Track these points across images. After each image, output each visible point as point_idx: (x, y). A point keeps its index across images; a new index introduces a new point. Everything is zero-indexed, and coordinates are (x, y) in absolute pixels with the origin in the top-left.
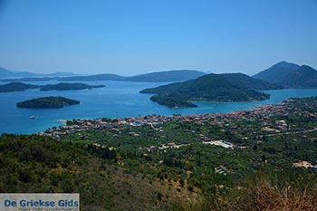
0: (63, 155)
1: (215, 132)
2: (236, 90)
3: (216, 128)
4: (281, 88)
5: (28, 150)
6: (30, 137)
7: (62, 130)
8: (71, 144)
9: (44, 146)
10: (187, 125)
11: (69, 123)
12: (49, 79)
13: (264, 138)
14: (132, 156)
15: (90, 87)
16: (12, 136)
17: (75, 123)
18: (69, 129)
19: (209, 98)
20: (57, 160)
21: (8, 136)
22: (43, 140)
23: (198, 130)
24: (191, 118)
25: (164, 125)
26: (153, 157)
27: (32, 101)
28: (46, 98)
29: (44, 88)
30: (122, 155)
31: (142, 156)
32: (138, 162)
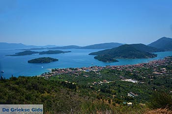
0: (48, 87)
1: (128, 75)
2: (139, 52)
3: (128, 72)
5: (30, 84)
6: (32, 78)
7: (50, 74)
8: (53, 81)
9: (38, 82)
10: (113, 71)
11: (53, 71)
12: (43, 49)
13: (154, 77)
14: (84, 87)
15: (64, 52)
16: (23, 77)
17: (56, 70)
18: (53, 73)
19: (125, 57)
20: (45, 89)
21: (21, 77)
22: (38, 79)
23: (119, 74)
24: (115, 68)
25: (101, 71)
26: (95, 88)
27: (35, 60)
28: (42, 58)
29: (41, 53)
30: (79, 87)
31: (90, 87)
32: (87, 91)
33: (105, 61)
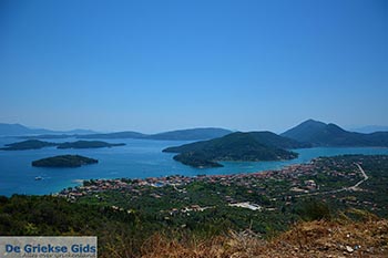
0: (76, 217)
1: (242, 194)
2: (264, 149)
3: (243, 189)
4: (310, 147)
5: (38, 212)
6: (42, 198)
7: (78, 190)
8: (86, 206)
9: (56, 208)
10: (211, 187)
11: (86, 184)
12: (67, 137)
13: (293, 199)
14: (152, 219)
15: (109, 146)
16: (23, 196)
17: (93, 183)
18: (85, 190)
19: (236, 158)
20: (69, 223)
21: (18, 196)
22: (56, 201)
23: (224, 191)
24: (217, 179)
25: (188, 187)
26: (176, 221)
27: (48, 159)
28: (63, 157)
29: (61, 146)
30: (141, 218)
31: (164, 219)
32: (158, 226)
33: (195, 166)
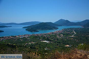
1: (44, 38)
2: (49, 27)
3: (44, 37)
4: (61, 26)
10: (36, 37)
13: (57, 39)
14: (21, 46)
15: (7, 27)
17: (2, 37)
19: (42, 29)
23: (40, 38)
24: (37, 35)
25: (30, 37)
26: (27, 46)
30: (18, 46)
31: (24, 46)
32: (22, 48)
33: (32, 32)
